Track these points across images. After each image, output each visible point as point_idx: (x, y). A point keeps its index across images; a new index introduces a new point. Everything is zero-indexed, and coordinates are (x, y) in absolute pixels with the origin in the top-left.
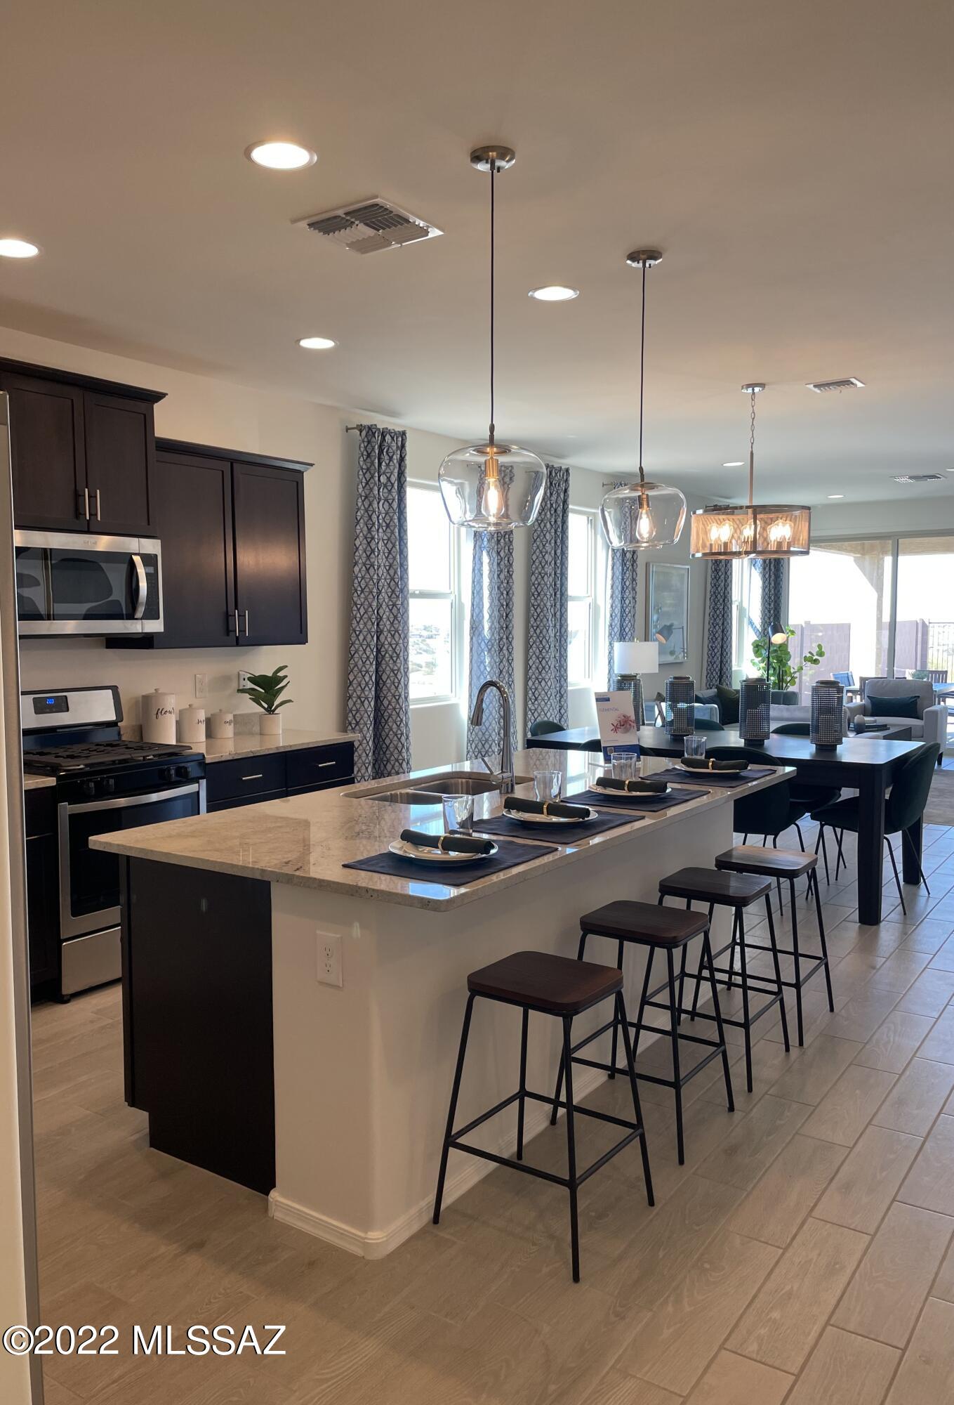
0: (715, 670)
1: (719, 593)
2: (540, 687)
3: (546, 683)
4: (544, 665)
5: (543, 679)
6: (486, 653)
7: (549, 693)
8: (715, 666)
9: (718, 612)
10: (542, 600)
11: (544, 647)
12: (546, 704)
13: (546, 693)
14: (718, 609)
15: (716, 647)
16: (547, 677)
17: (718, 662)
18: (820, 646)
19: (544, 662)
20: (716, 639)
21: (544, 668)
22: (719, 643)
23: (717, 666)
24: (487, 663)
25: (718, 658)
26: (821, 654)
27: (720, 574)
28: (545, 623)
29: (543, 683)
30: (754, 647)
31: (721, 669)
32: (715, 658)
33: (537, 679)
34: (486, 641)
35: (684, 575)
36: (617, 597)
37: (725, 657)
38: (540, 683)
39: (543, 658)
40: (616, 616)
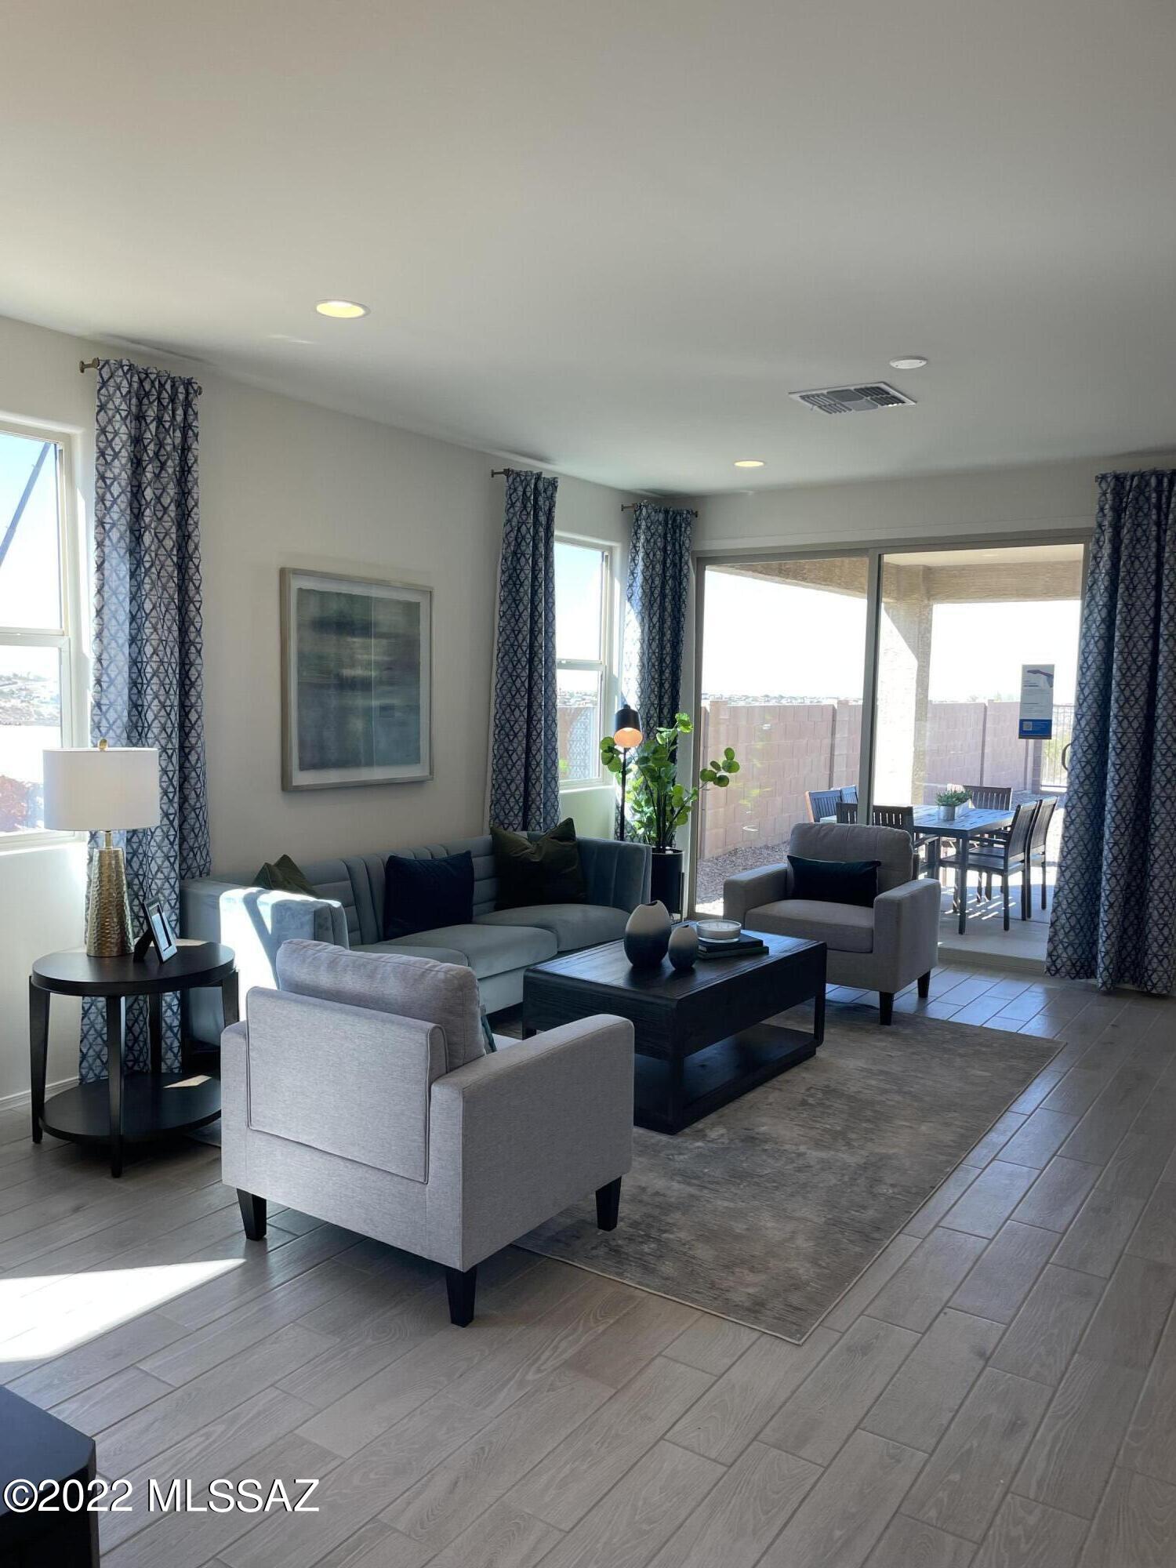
0: (513, 795)
1: (520, 646)
8: (513, 787)
9: (518, 683)
14: (518, 676)
15: (515, 750)
17: (519, 780)
18: (729, 753)
20: (516, 735)
22: (520, 743)
23: (517, 788)
26: (731, 766)
27: (521, 608)
30: (605, 751)
31: (527, 794)
32: (514, 773)
35: (417, 604)
36: (114, 638)
37: (534, 770)
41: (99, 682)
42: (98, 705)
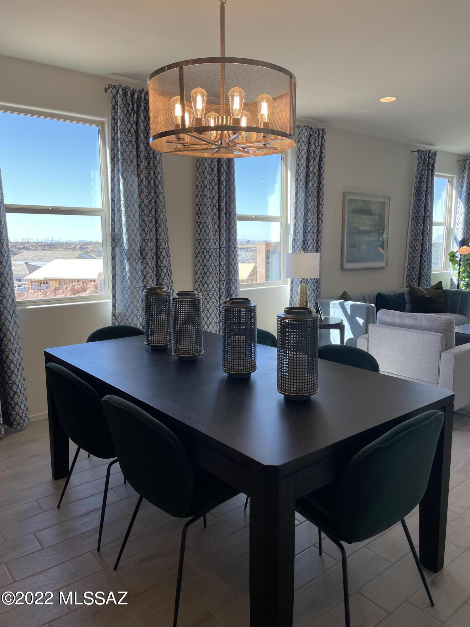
0: (415, 273)
1: (420, 217)
2: (203, 289)
3: (208, 285)
4: (205, 271)
5: (206, 282)
6: (126, 261)
7: (211, 293)
9: (419, 231)
10: (203, 218)
11: (205, 257)
12: (208, 302)
13: (208, 294)
14: (419, 228)
15: (416, 256)
16: (208, 281)
19: (205, 269)
20: (417, 251)
21: (205, 274)
22: (418, 254)
24: (127, 270)
25: (417, 265)
27: (421, 202)
28: (205, 237)
29: (205, 286)
30: (450, 257)
31: (420, 273)
32: (415, 265)
33: (201, 282)
34: (126, 251)
35: (385, 203)
36: (300, 218)
38: (203, 285)
39: (205, 266)
40: (299, 232)
41: (295, 232)
42: (294, 240)
